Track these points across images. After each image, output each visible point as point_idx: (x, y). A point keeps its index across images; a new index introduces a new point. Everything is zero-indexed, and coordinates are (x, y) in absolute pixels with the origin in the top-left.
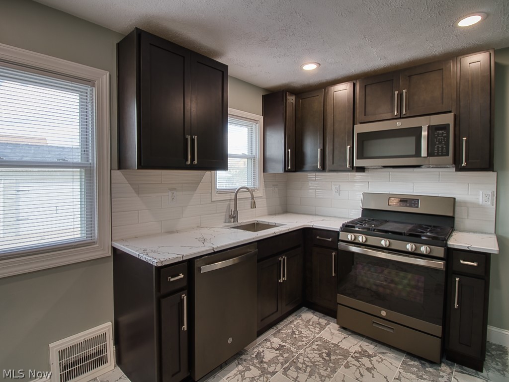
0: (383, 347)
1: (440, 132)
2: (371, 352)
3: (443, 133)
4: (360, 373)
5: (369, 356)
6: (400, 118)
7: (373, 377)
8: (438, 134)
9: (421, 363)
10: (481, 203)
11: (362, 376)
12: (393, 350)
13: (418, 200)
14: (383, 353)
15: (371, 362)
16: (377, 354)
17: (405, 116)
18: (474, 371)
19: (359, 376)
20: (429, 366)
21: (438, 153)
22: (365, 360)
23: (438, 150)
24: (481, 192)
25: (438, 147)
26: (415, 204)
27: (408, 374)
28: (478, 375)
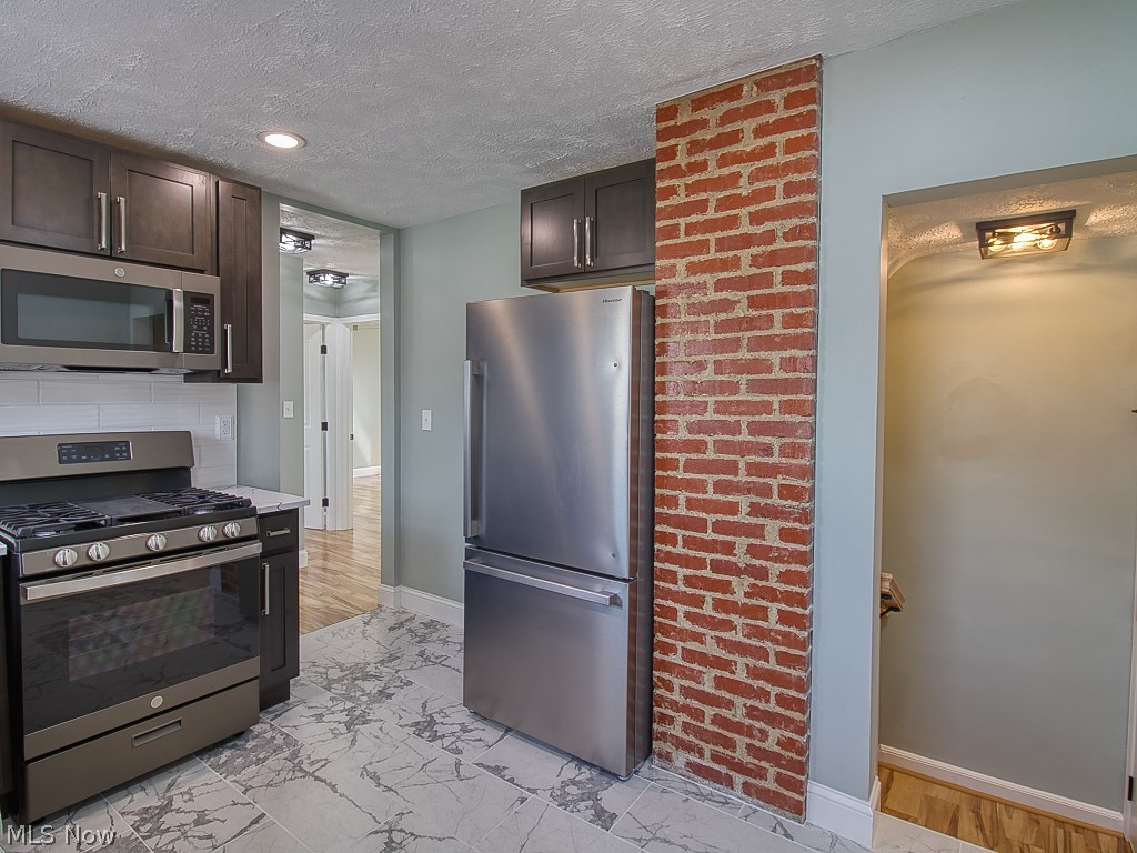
0: (153, 779)
1: (200, 307)
2: (155, 803)
3: (204, 311)
4: (199, 838)
5: (166, 808)
6: (111, 257)
7: (223, 822)
8: (196, 310)
9: (230, 748)
10: (218, 437)
11: (210, 837)
12: (175, 769)
13: (128, 442)
14: (170, 786)
15: (183, 811)
16: (168, 795)
17: (121, 256)
18: (281, 704)
19: (209, 843)
20: (243, 742)
21: (197, 346)
22: (170, 820)
23: (196, 341)
24: (217, 418)
25: (197, 334)
26: (121, 452)
27: (243, 772)
28: (288, 705)
